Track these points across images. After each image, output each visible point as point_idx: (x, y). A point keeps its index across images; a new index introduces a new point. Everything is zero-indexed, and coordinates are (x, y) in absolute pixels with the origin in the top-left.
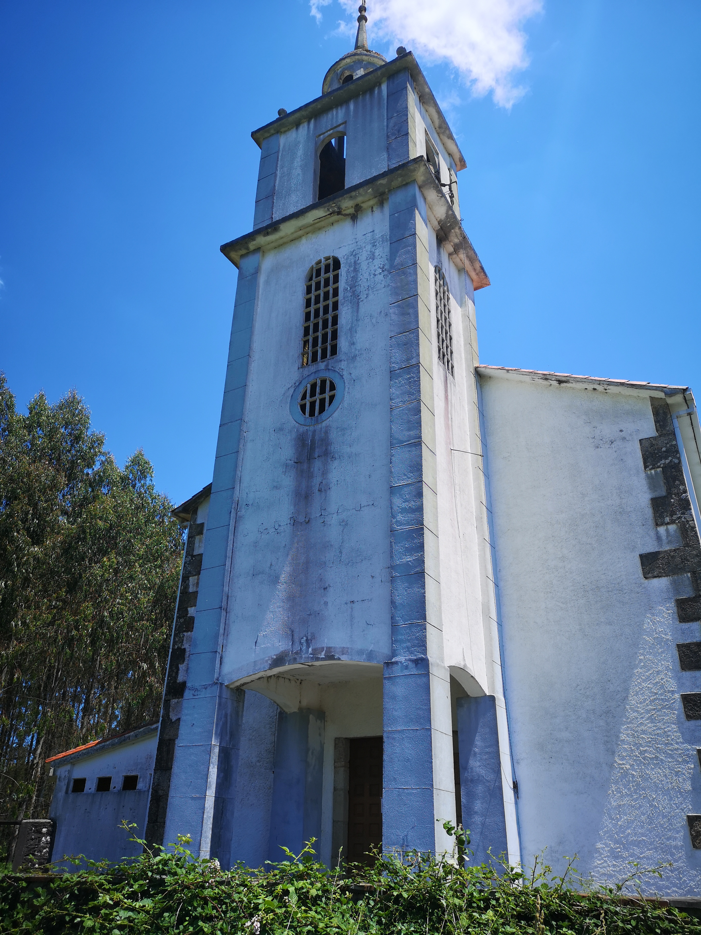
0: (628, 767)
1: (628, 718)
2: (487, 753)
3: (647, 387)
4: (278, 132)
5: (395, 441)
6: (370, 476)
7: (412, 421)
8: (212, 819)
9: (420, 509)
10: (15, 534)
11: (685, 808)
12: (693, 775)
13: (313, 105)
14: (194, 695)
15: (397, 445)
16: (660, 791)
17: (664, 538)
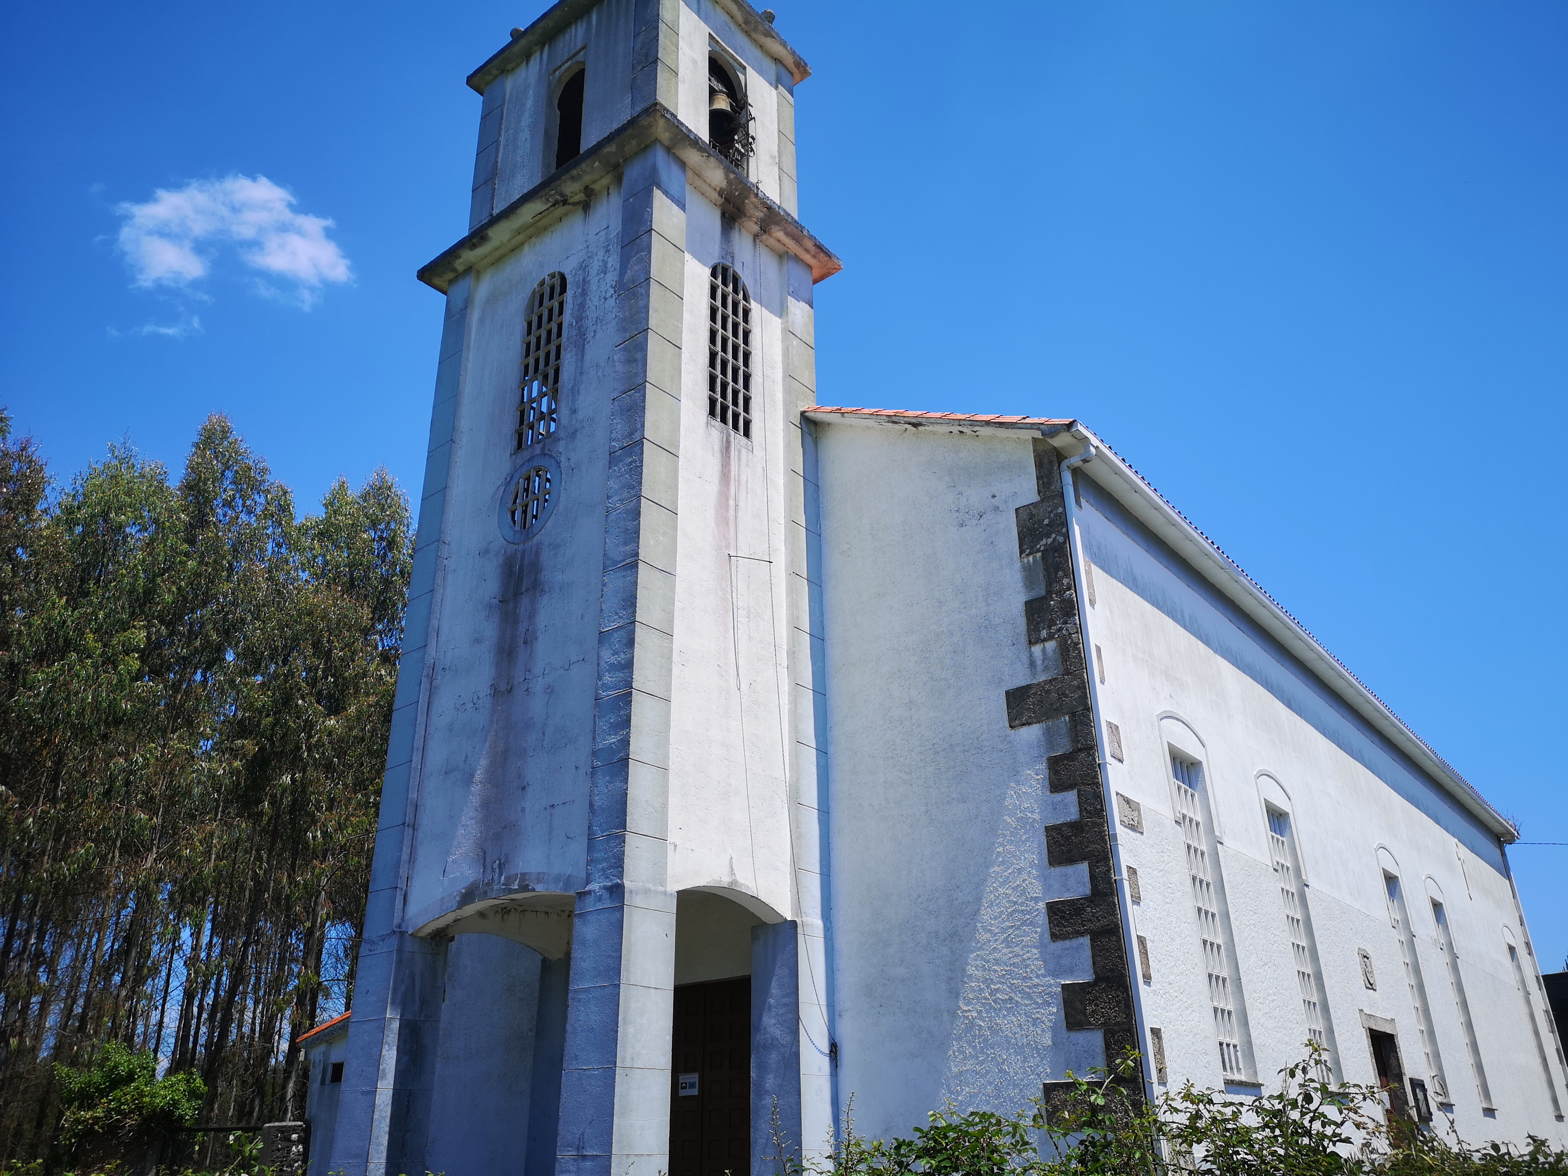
0: (975, 1014)
1: (979, 942)
2: (784, 1005)
3: (1019, 425)
4: (504, 71)
5: (608, 563)
6: (582, 617)
7: (629, 530)
8: (388, 1120)
9: (629, 665)
10: (300, 702)
11: (1042, 1072)
12: (1055, 1023)
13: (542, 24)
14: (370, 951)
15: (610, 569)
16: (1012, 1048)
17: (1039, 663)
